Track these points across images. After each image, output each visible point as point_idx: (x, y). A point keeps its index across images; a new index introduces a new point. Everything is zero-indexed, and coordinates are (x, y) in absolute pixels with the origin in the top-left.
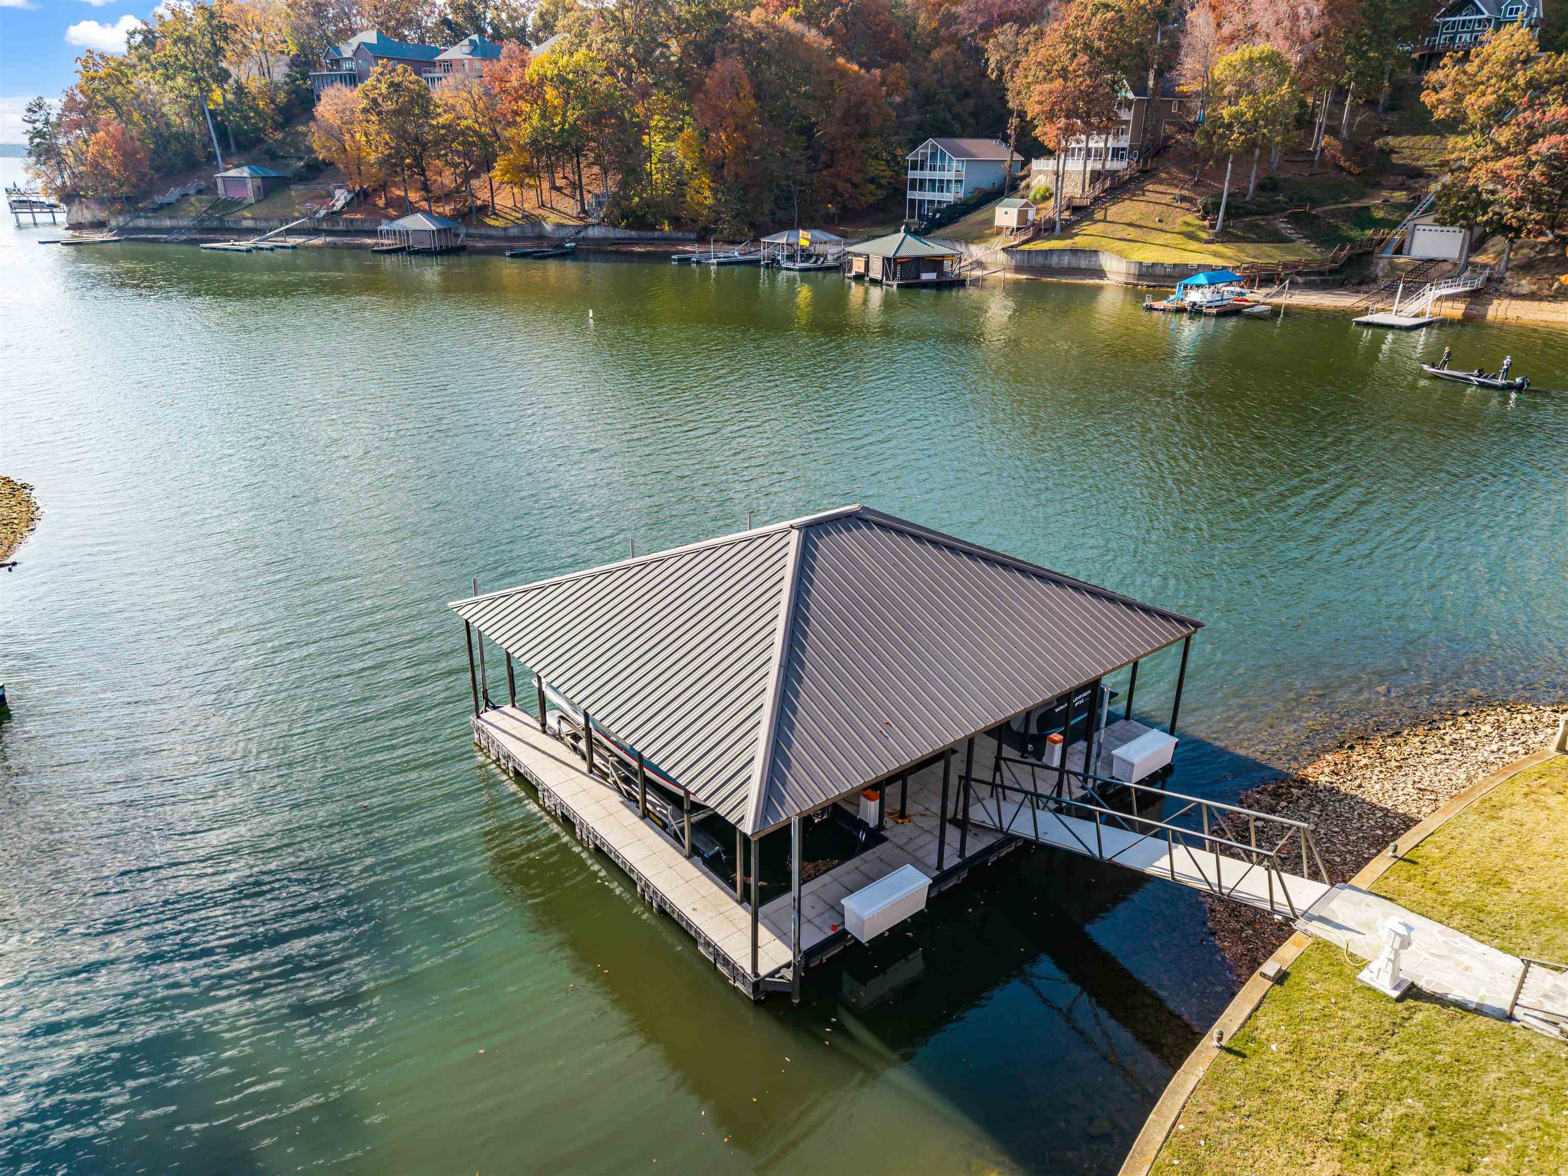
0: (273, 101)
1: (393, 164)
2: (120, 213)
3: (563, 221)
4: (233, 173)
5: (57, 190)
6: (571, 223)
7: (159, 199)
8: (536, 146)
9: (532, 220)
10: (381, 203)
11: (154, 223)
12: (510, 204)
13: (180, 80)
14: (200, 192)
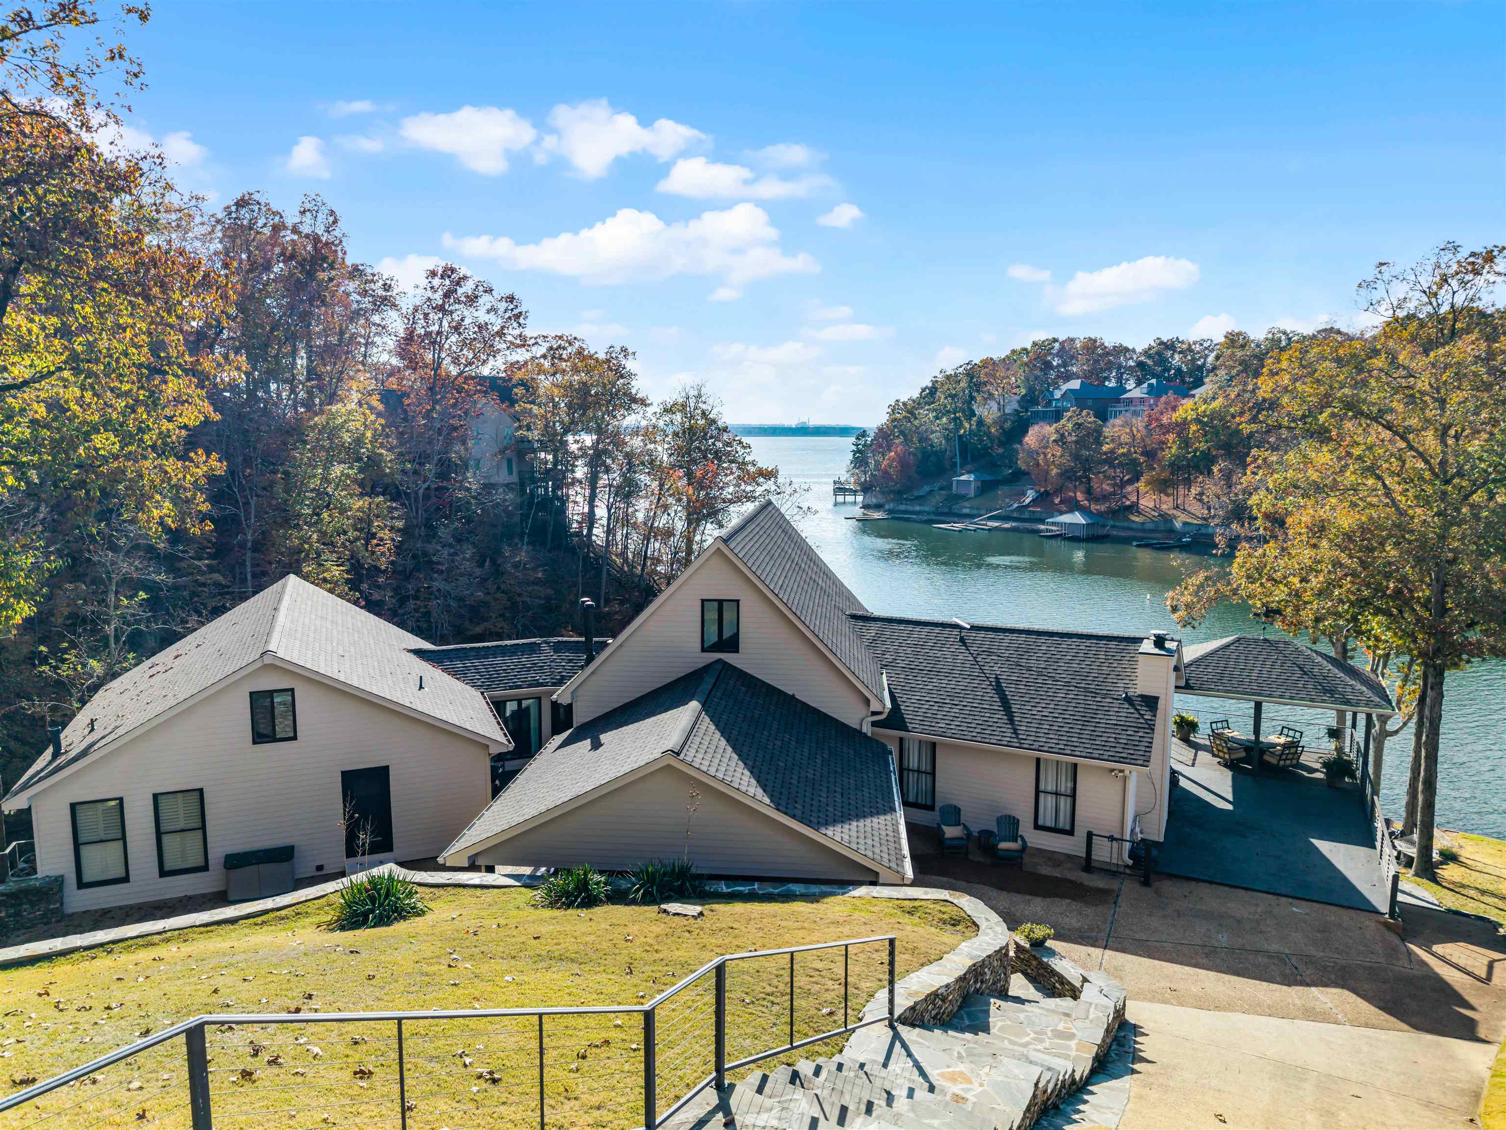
0: (1002, 427)
1: (1067, 475)
2: (892, 500)
3: (1189, 520)
4: (963, 478)
5: (861, 484)
6: (1195, 522)
7: (916, 493)
8: (1175, 466)
9: (1166, 518)
10: (1057, 501)
11: (910, 508)
12: (1152, 505)
13: (944, 420)
14: (941, 489)
